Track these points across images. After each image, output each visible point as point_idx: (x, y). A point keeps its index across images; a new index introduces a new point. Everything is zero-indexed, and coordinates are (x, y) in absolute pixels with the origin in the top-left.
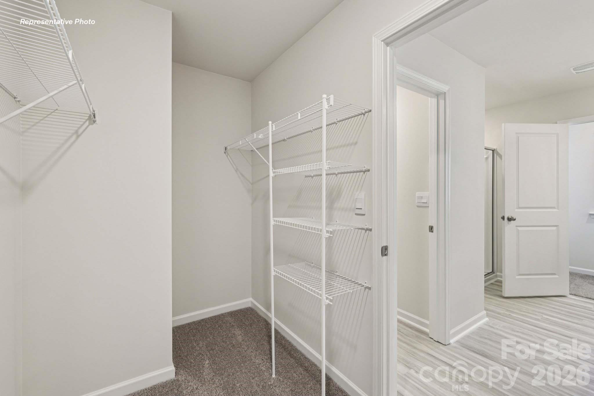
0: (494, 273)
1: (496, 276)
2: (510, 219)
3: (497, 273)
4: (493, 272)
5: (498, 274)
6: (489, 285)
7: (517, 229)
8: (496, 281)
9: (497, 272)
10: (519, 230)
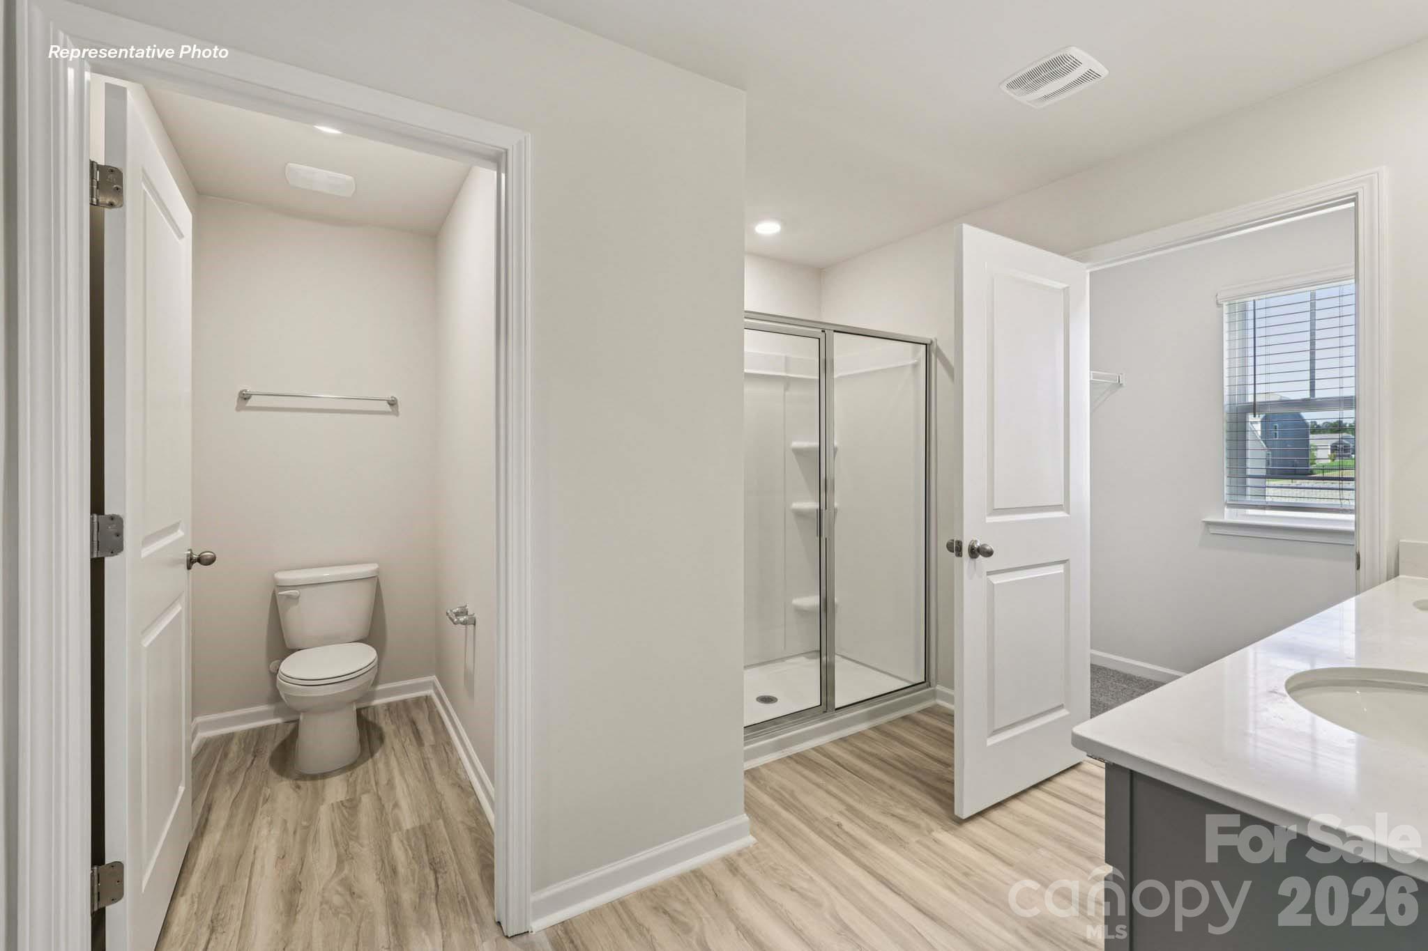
0: (930, 686)
1: (934, 694)
2: (975, 552)
3: (935, 686)
4: (927, 683)
5: (939, 688)
6: (891, 723)
7: (988, 580)
8: (925, 711)
9: (936, 683)
10: (993, 584)
